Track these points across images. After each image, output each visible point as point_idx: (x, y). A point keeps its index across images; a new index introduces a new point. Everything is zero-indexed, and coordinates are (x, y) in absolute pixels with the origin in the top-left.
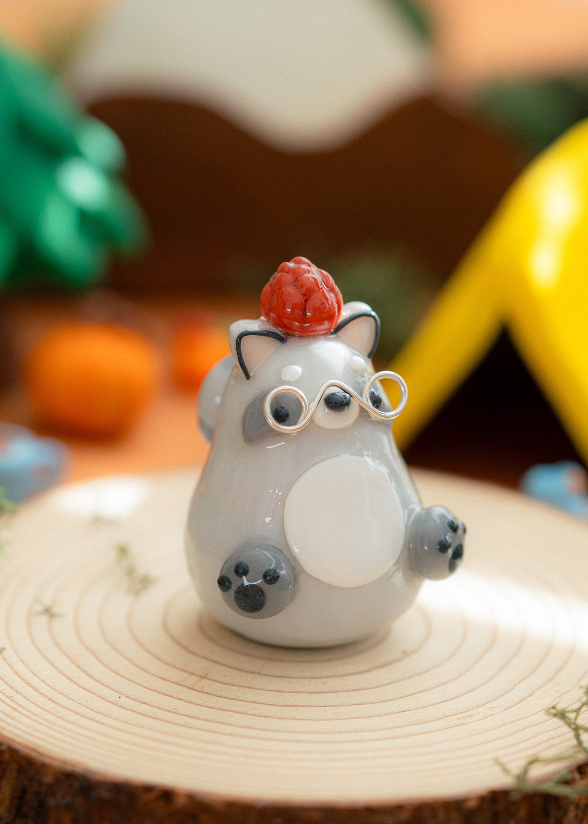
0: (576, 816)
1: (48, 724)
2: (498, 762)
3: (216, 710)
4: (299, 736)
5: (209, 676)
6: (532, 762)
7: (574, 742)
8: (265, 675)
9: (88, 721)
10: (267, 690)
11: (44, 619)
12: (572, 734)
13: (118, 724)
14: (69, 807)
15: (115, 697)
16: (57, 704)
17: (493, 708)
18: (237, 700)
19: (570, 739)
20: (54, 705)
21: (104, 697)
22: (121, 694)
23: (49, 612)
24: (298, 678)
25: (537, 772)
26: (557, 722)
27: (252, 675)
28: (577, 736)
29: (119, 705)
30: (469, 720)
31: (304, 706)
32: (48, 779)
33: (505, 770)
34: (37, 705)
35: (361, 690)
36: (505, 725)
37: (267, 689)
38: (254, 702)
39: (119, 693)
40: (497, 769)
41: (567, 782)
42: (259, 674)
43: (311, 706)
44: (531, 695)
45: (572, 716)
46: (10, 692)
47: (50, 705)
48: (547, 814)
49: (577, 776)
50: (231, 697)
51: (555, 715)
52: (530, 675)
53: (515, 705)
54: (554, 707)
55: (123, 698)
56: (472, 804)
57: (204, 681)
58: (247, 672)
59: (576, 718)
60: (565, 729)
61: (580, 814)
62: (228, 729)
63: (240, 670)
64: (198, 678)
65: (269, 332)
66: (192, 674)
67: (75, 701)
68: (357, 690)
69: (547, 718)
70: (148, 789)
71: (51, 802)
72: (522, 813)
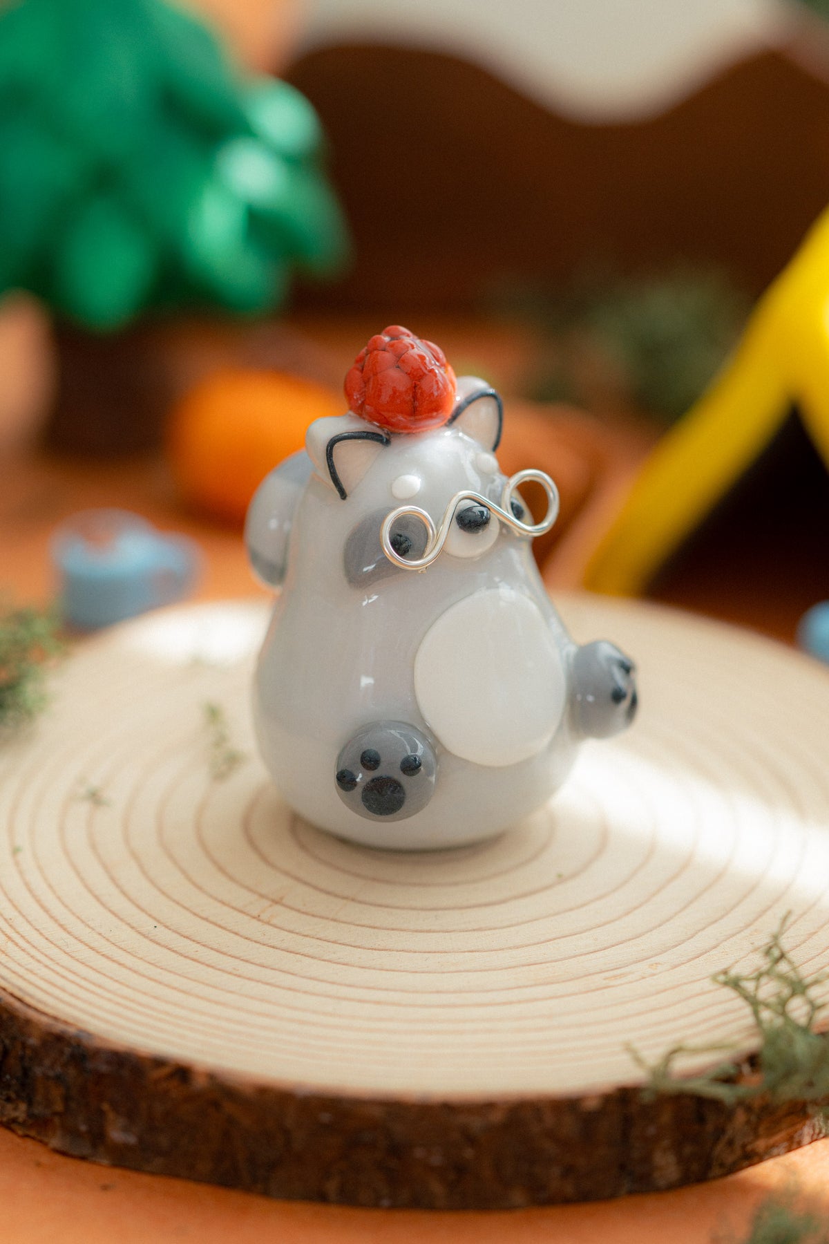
0: (748, 1122)
1: (48, 962)
2: (628, 1048)
3: (280, 951)
4: (381, 995)
5: (284, 901)
6: (676, 1051)
7: (750, 1020)
8: (360, 902)
9: (104, 960)
10: (358, 925)
11: (84, 808)
12: (748, 1010)
13: (141, 966)
14: (58, 1079)
15: (147, 924)
16: (69, 933)
17: (656, 964)
18: (313, 937)
19: (744, 1017)
20: (65, 935)
21: (134, 925)
22: (159, 921)
23: (95, 798)
24: (403, 908)
25: (682, 1064)
26: (728, 993)
27: (345, 901)
28: (756, 1013)
29: (152, 938)
30: (618, 982)
31: (400, 951)
32: (33, 1041)
33: (638, 1060)
34: (41, 934)
35: (485, 930)
36: (665, 990)
37: (357, 923)
38: (335, 942)
39: (155, 919)
40: (625, 1058)
41: (729, 1080)
42: (353, 900)
43: (410, 951)
44: (715, 947)
45: (749, 986)
46: (10, 913)
47: (59, 934)
48: (701, 1119)
49: (746, 1069)
50: (305, 934)
51: (726, 984)
52: (722, 917)
53: (689, 960)
54: (725, 972)
55: (161, 928)
56: (592, 1104)
57: (278, 908)
58: (336, 896)
59: (757, 988)
60: (740, 1002)
61: (753, 1118)
62: (287, 980)
63: (328, 893)
64: (269, 903)
65: (368, 433)
66: (262, 896)
67: (93, 929)
68: (480, 929)
69: (717, 986)
70: (159, 1062)
71: (38, 1071)
72: (666, 1117)
